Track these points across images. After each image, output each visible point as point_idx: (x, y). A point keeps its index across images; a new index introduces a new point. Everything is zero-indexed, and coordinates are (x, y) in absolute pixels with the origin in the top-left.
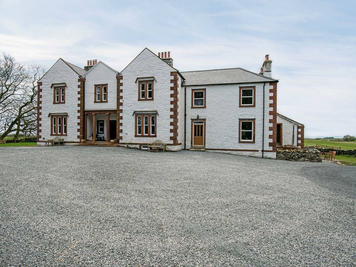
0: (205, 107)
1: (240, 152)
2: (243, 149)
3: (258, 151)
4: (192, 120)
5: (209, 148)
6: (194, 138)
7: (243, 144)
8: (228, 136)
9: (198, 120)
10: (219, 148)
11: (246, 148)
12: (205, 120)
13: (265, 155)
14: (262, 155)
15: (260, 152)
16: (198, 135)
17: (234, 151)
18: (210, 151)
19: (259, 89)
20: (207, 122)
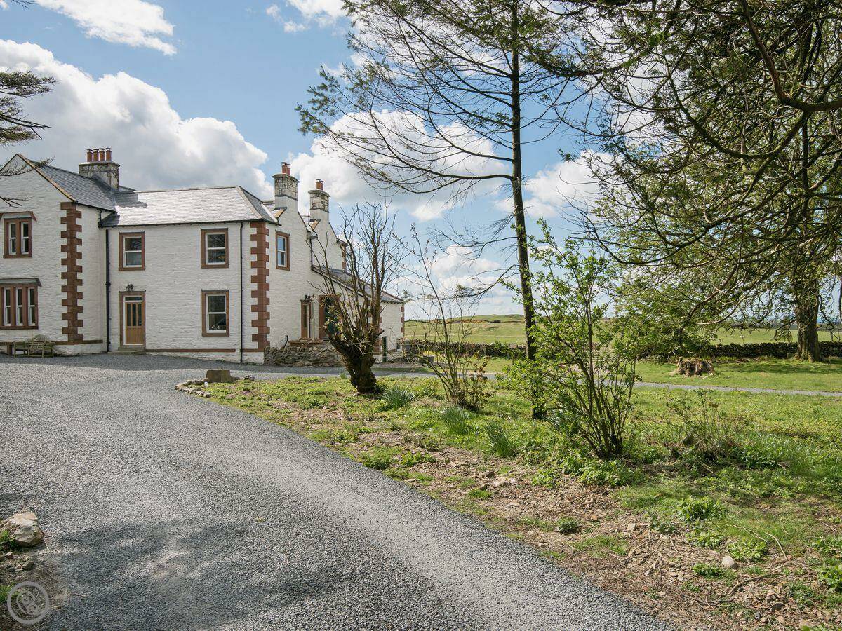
0: (143, 269)
1: (205, 354)
2: (210, 348)
3: (234, 351)
4: (122, 294)
5: (152, 348)
6: (127, 329)
7: (211, 339)
8: (184, 324)
9: (132, 293)
10: (170, 348)
11: (215, 347)
12: (143, 293)
13: (245, 358)
14: (240, 359)
15: (238, 352)
16: (134, 324)
17: (194, 353)
18: (153, 354)
19: (233, 233)
20: (148, 298)
